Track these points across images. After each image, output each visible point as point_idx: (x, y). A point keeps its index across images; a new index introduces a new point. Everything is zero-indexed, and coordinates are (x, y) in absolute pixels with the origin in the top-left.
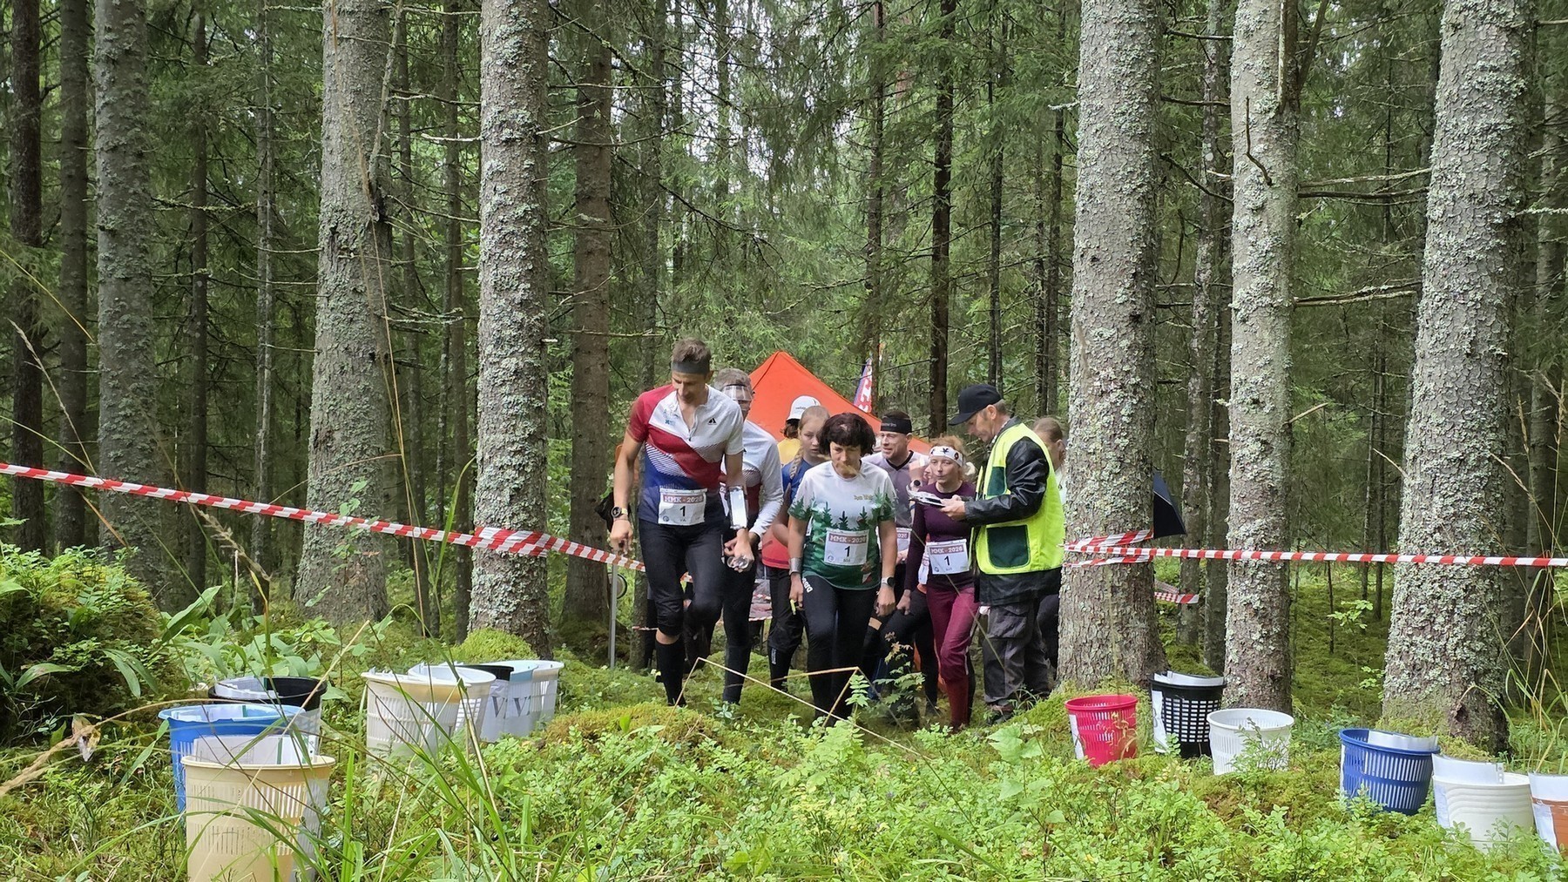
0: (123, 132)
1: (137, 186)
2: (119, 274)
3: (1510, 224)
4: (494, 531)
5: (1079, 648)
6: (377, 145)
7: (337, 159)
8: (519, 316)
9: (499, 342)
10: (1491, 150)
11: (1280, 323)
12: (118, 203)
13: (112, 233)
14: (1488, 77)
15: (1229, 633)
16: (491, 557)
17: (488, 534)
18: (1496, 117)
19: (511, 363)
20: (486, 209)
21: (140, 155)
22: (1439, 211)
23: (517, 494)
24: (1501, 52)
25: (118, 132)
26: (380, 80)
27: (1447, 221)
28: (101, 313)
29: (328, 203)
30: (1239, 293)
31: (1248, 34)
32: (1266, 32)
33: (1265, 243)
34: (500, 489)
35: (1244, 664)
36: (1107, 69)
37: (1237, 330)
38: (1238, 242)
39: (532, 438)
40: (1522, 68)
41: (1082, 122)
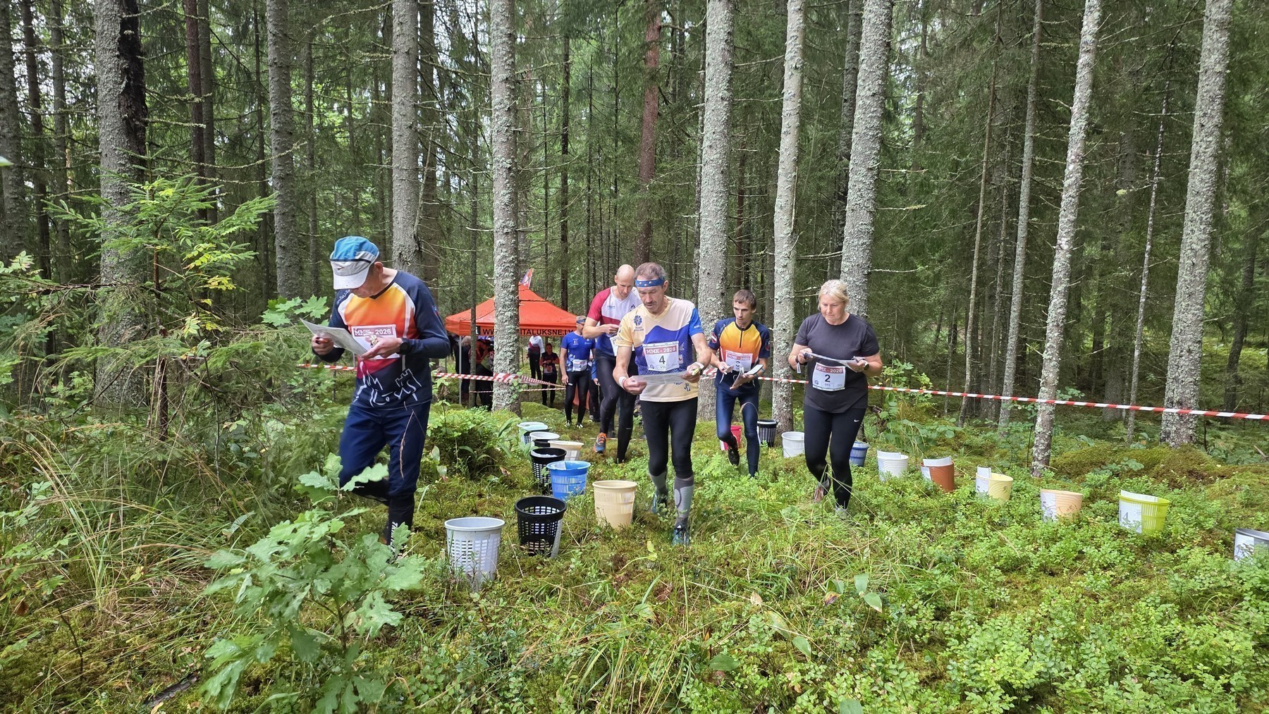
0: (287, 207)
1: (293, 229)
2: (287, 264)
3: (869, 273)
4: (504, 374)
5: (704, 407)
6: (417, 221)
7: (401, 226)
8: (511, 297)
9: (504, 306)
10: (864, 250)
11: (792, 304)
12: (285, 236)
13: (283, 248)
14: (863, 227)
15: (774, 405)
16: (501, 385)
17: (501, 375)
18: (866, 240)
19: (509, 314)
20: (497, 258)
21: (294, 216)
22: (846, 270)
23: (512, 361)
24: (868, 219)
25: (284, 207)
26: (417, 195)
27: (850, 273)
28: (279, 280)
29: (396, 244)
30: (777, 294)
31: (781, 208)
32: (788, 207)
33: (787, 277)
34: (505, 359)
35: (780, 416)
36: (712, 208)
37: (776, 305)
38: (777, 277)
39: (516, 341)
40: (873, 224)
41: (703, 225)
